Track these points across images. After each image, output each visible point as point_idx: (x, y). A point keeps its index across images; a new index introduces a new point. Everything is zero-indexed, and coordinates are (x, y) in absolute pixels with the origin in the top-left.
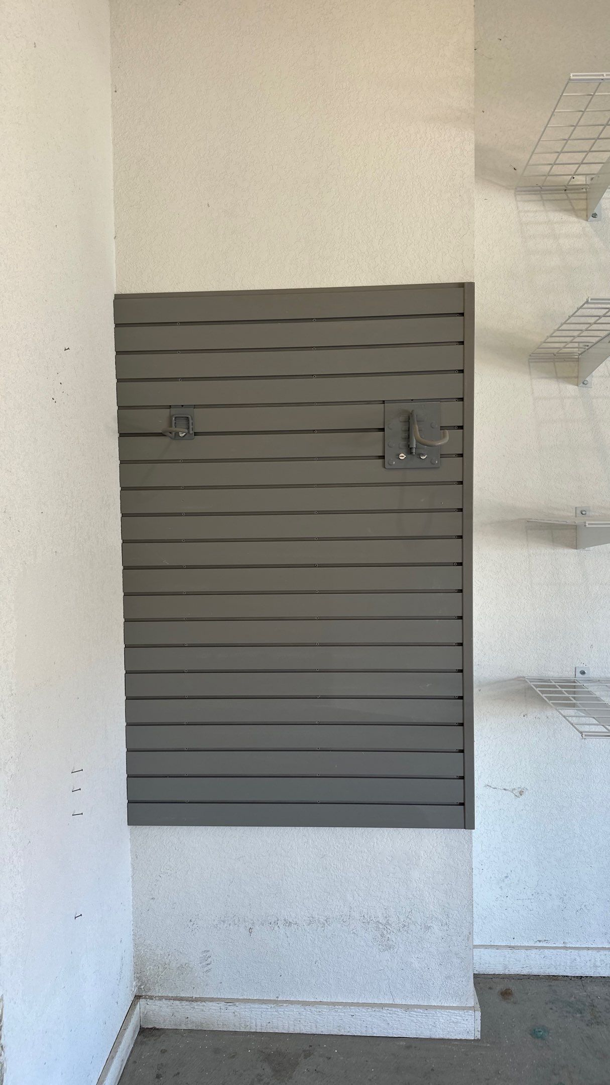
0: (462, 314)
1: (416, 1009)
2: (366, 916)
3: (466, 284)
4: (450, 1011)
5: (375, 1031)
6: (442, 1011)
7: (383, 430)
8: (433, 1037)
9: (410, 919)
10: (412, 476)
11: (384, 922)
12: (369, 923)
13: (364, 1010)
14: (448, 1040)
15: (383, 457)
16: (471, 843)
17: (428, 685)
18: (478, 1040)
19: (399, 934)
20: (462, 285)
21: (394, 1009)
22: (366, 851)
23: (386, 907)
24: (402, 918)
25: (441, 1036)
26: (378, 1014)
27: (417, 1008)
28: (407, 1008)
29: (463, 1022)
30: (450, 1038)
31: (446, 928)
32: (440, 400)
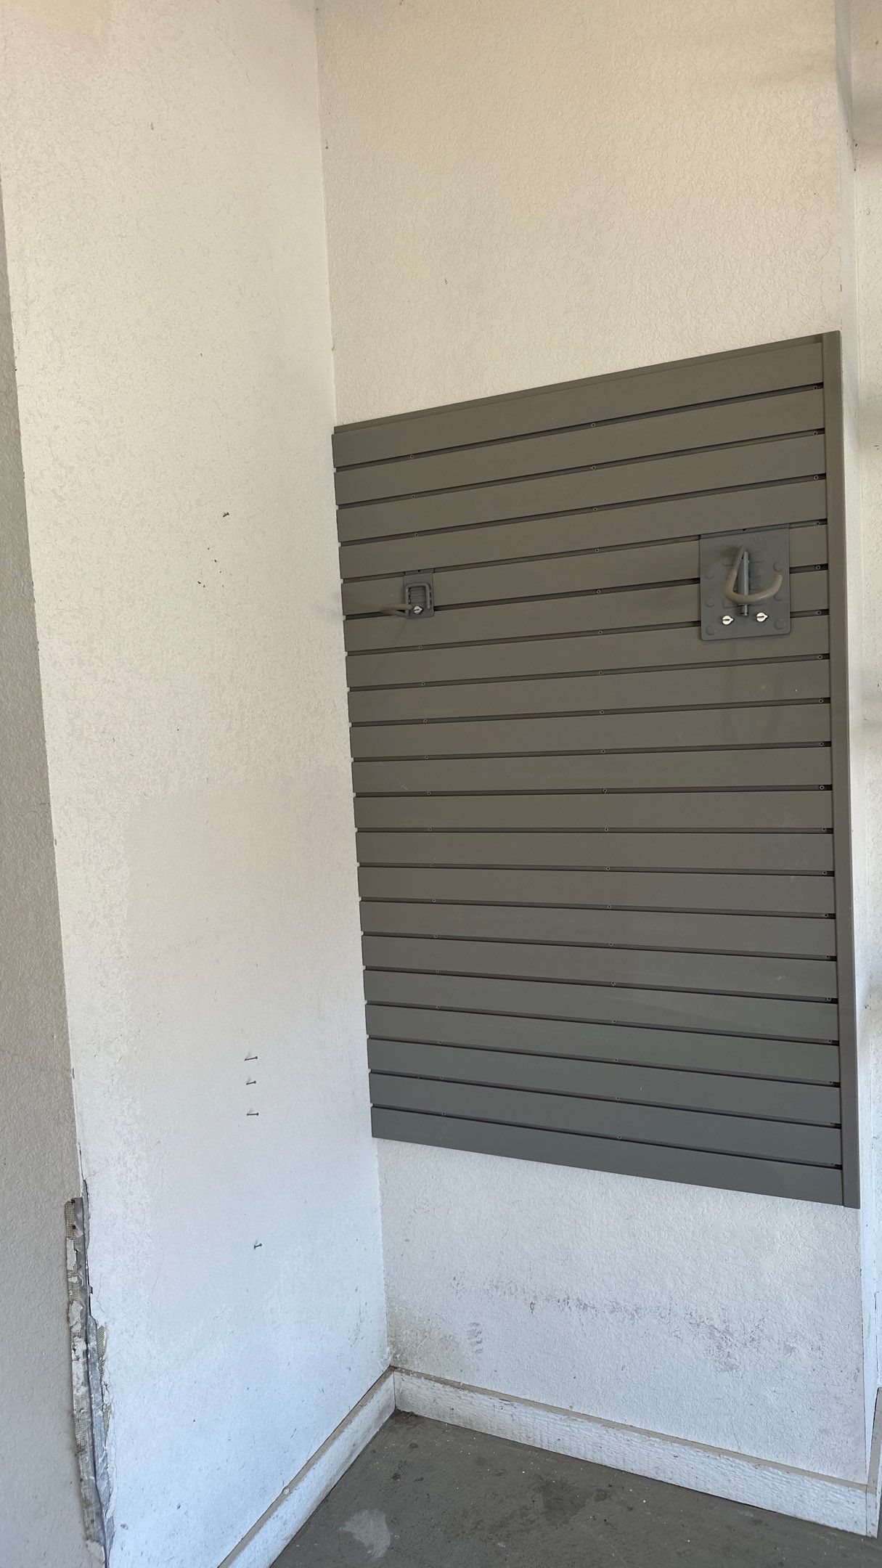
0: (821, 385)
1: (771, 1469)
2: (694, 1315)
3: (824, 337)
4: (827, 1483)
5: (709, 1486)
6: (814, 1481)
7: (697, 581)
8: (799, 1516)
9: (762, 1331)
10: (745, 650)
11: (722, 1328)
12: (698, 1325)
13: (692, 1453)
14: (823, 1526)
15: (697, 623)
16: (858, 1228)
17: (780, 978)
18: (872, 1538)
19: (746, 1350)
20: (818, 338)
21: (737, 1461)
22: (692, 1219)
23: (724, 1307)
24: (749, 1327)
25: (813, 1519)
26: (713, 1462)
27: (773, 1467)
28: (759, 1463)
29: (846, 1504)
30: (827, 1524)
31: (818, 1354)
32: (790, 526)
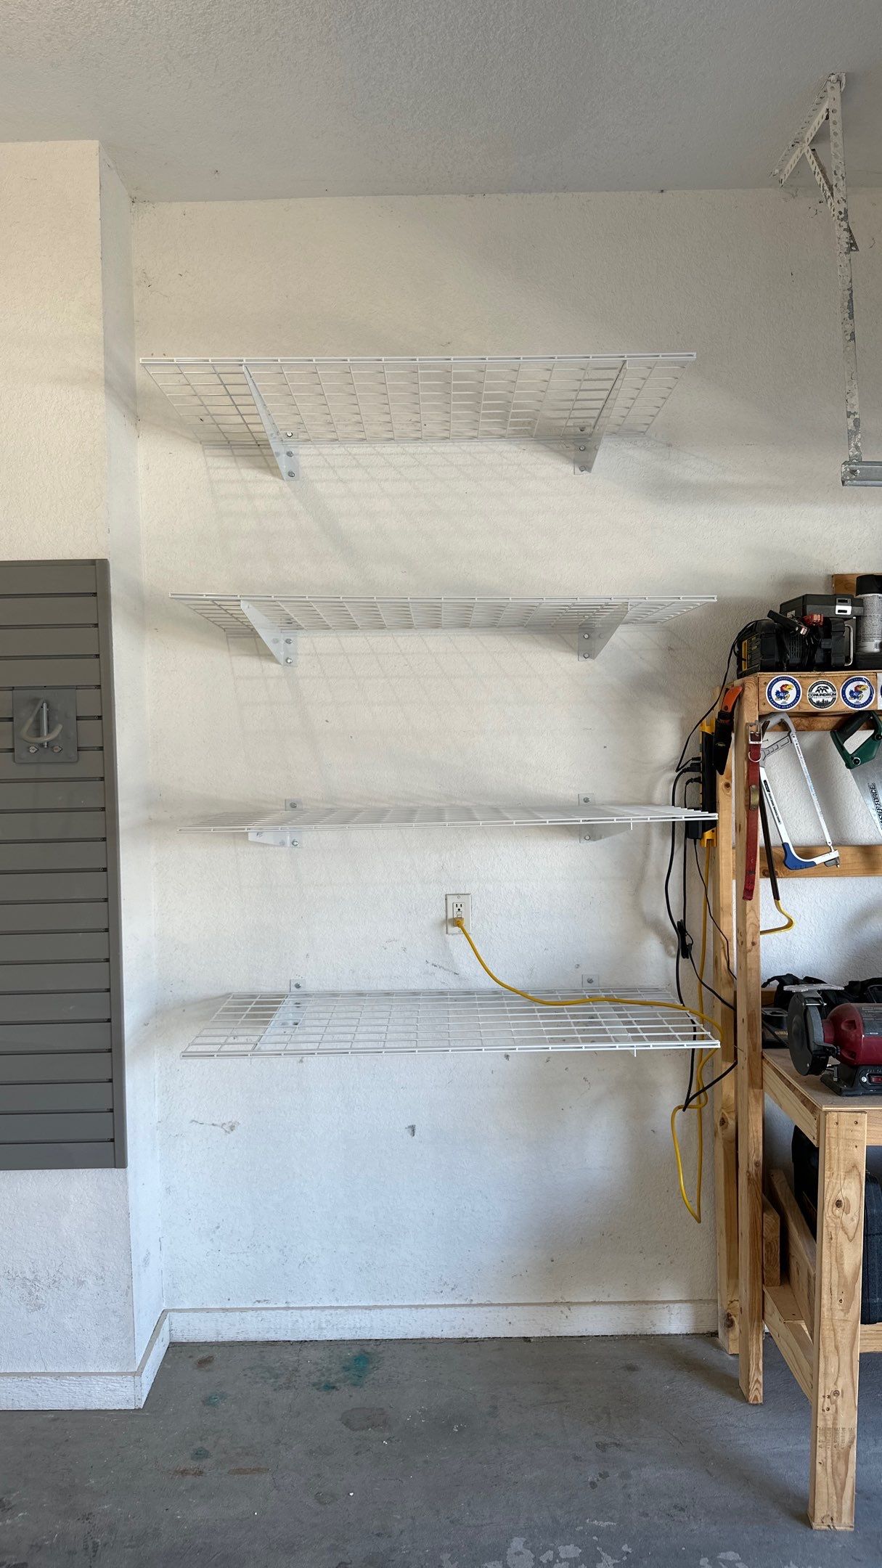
0: (95, 594)
1: (68, 1377)
2: (11, 1272)
3: (97, 561)
4: (107, 1377)
5: (22, 1404)
6: (98, 1378)
7: (11, 719)
8: (89, 1408)
9: (61, 1273)
10: (47, 772)
11: (31, 1277)
12: (14, 1279)
13: (9, 1380)
14: (106, 1410)
15: (12, 750)
16: (127, 1183)
17: (71, 1008)
18: (139, 1409)
19: (49, 1291)
20: (93, 562)
21: (43, 1378)
22: (9, 1197)
23: (33, 1261)
24: (52, 1273)
25: (98, 1407)
26: (26, 1384)
27: (70, 1376)
28: (58, 1376)
29: (121, 1389)
30: (108, 1408)
31: (101, 1282)
32: (77, 688)
